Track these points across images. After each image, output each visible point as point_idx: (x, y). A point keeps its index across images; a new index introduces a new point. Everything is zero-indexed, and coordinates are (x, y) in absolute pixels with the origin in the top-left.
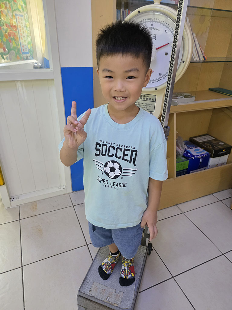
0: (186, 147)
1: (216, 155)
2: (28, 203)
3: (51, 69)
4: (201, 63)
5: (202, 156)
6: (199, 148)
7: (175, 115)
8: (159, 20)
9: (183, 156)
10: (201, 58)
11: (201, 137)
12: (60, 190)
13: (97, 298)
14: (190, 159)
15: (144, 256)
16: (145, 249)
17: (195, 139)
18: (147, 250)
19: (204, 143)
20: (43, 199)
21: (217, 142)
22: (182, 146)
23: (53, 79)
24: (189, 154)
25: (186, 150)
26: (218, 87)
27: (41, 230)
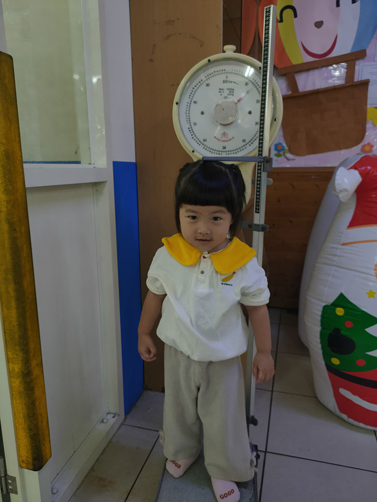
8: (236, 71)
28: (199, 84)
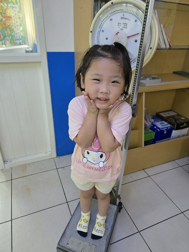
0: (153, 120)
1: (178, 128)
2: (19, 166)
3: (39, 53)
4: (167, 50)
5: (167, 128)
6: (164, 122)
7: (144, 94)
8: (130, 11)
9: (151, 129)
10: (167, 45)
11: (166, 113)
12: (46, 155)
13: (73, 250)
14: (156, 131)
15: (115, 214)
16: (115, 208)
17: (161, 114)
18: (118, 209)
19: (168, 117)
20: (32, 163)
21: (179, 117)
22: (149, 120)
23: (40, 62)
24: (155, 127)
25: (153, 123)
26: (181, 70)
27: (29, 189)
28: (106, 19)
